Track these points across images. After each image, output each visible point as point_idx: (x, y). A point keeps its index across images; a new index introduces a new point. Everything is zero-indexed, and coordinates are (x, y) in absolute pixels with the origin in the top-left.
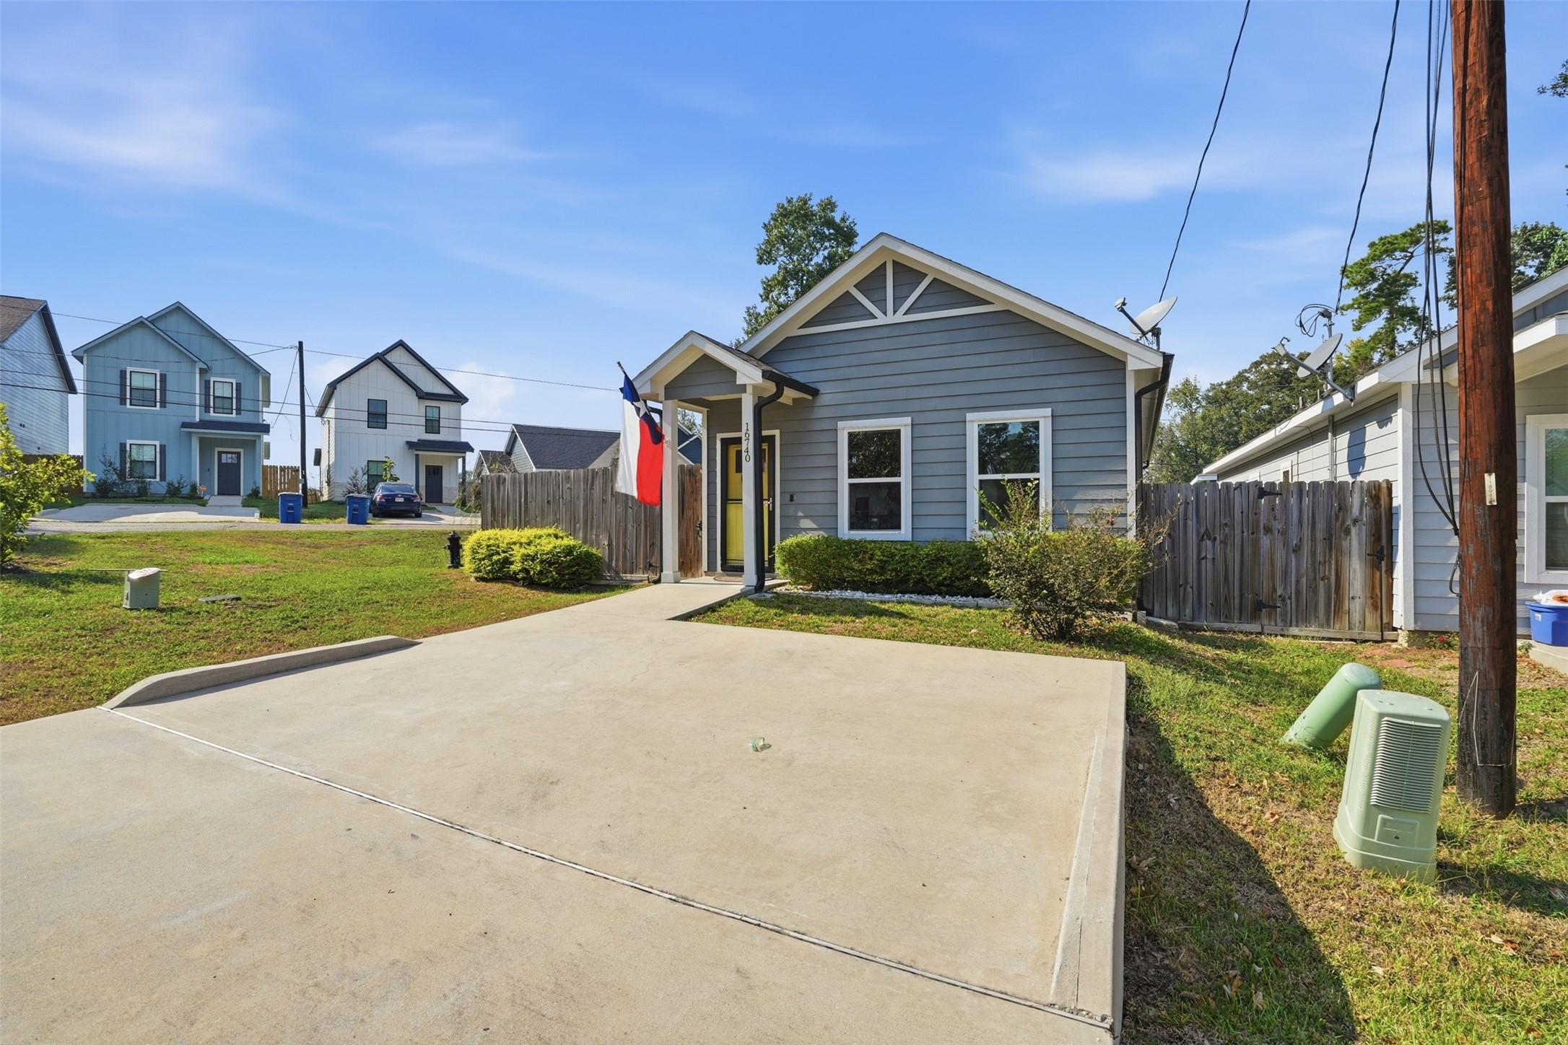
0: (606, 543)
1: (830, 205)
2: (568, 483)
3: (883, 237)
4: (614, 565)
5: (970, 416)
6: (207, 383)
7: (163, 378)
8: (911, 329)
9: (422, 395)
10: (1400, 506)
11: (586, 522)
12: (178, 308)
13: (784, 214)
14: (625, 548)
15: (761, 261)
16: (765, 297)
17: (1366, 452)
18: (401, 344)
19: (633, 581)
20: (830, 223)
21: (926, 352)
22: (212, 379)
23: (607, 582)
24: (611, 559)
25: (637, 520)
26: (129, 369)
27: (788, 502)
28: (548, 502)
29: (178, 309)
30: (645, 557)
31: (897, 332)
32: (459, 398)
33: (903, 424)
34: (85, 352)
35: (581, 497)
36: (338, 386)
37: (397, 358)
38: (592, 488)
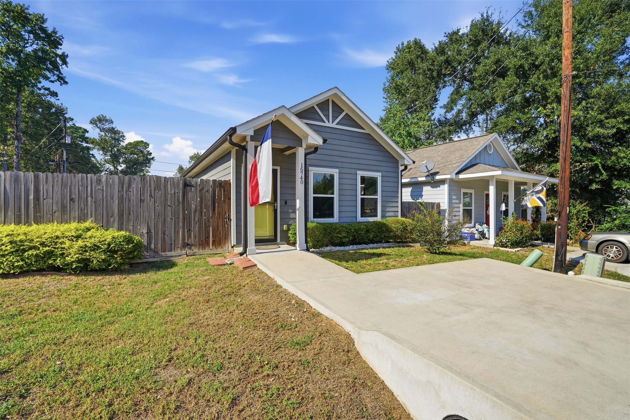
0: (145, 231)
2: (99, 184)
3: (336, 89)
4: (153, 246)
5: (358, 172)
8: (338, 132)
10: (446, 209)
11: (121, 215)
14: (164, 234)
17: (423, 193)
19: (172, 257)
21: (343, 143)
23: (145, 260)
24: (149, 243)
25: (175, 215)
27: (284, 205)
28: (72, 200)
30: (184, 239)
31: (333, 131)
33: (335, 172)
35: (116, 196)
38: (128, 190)
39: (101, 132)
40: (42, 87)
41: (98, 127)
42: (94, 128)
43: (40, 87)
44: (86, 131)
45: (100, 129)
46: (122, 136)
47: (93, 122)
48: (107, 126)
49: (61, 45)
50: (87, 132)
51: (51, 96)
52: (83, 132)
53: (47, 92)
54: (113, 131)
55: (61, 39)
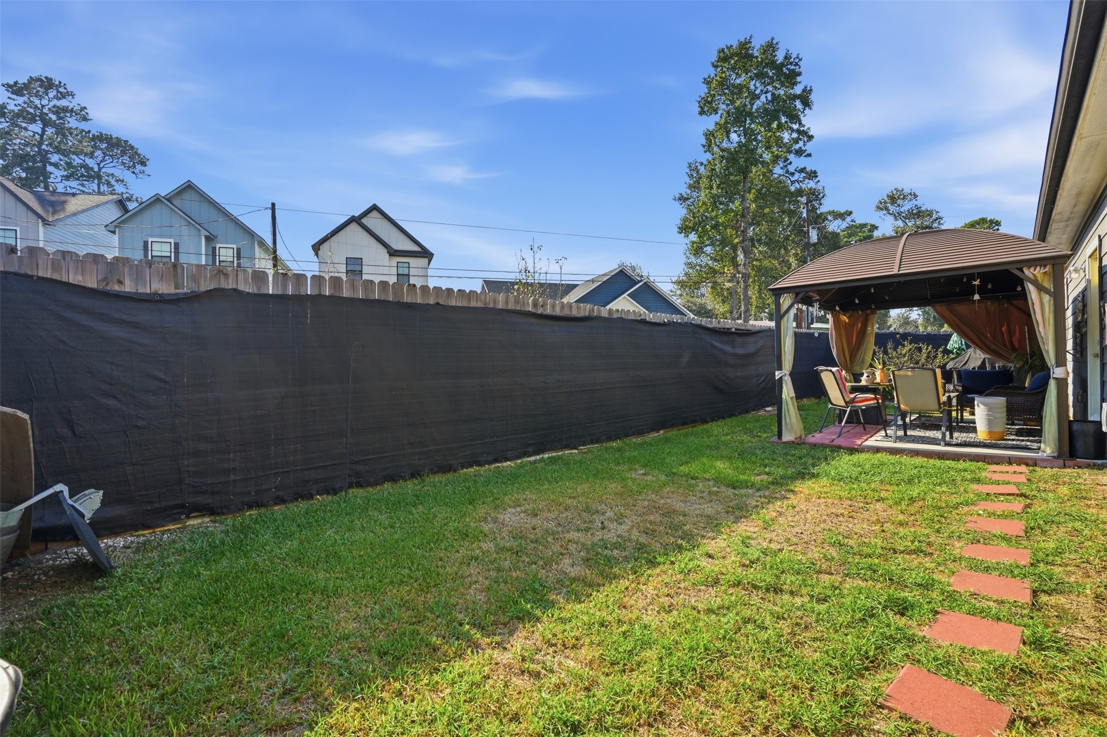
1: (771, 47)
6: (214, 249)
7: (177, 246)
9: (393, 253)
12: (189, 185)
13: (724, 57)
15: (702, 113)
16: (708, 147)
18: (375, 208)
20: (772, 64)
22: (218, 246)
26: (150, 240)
29: (189, 187)
32: (425, 254)
34: (116, 227)
36: (321, 247)
37: (372, 221)
39: (896, 220)
40: (796, 170)
41: (890, 214)
42: (883, 217)
43: (793, 171)
44: (874, 227)
45: (895, 215)
46: (937, 219)
47: (882, 207)
48: (907, 206)
49: (799, 74)
50: (876, 228)
51: (809, 179)
52: (870, 231)
53: (803, 175)
54: (918, 213)
55: (797, 64)
